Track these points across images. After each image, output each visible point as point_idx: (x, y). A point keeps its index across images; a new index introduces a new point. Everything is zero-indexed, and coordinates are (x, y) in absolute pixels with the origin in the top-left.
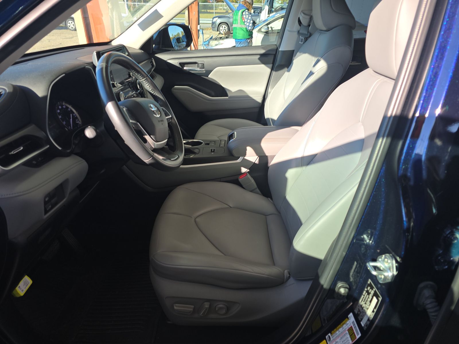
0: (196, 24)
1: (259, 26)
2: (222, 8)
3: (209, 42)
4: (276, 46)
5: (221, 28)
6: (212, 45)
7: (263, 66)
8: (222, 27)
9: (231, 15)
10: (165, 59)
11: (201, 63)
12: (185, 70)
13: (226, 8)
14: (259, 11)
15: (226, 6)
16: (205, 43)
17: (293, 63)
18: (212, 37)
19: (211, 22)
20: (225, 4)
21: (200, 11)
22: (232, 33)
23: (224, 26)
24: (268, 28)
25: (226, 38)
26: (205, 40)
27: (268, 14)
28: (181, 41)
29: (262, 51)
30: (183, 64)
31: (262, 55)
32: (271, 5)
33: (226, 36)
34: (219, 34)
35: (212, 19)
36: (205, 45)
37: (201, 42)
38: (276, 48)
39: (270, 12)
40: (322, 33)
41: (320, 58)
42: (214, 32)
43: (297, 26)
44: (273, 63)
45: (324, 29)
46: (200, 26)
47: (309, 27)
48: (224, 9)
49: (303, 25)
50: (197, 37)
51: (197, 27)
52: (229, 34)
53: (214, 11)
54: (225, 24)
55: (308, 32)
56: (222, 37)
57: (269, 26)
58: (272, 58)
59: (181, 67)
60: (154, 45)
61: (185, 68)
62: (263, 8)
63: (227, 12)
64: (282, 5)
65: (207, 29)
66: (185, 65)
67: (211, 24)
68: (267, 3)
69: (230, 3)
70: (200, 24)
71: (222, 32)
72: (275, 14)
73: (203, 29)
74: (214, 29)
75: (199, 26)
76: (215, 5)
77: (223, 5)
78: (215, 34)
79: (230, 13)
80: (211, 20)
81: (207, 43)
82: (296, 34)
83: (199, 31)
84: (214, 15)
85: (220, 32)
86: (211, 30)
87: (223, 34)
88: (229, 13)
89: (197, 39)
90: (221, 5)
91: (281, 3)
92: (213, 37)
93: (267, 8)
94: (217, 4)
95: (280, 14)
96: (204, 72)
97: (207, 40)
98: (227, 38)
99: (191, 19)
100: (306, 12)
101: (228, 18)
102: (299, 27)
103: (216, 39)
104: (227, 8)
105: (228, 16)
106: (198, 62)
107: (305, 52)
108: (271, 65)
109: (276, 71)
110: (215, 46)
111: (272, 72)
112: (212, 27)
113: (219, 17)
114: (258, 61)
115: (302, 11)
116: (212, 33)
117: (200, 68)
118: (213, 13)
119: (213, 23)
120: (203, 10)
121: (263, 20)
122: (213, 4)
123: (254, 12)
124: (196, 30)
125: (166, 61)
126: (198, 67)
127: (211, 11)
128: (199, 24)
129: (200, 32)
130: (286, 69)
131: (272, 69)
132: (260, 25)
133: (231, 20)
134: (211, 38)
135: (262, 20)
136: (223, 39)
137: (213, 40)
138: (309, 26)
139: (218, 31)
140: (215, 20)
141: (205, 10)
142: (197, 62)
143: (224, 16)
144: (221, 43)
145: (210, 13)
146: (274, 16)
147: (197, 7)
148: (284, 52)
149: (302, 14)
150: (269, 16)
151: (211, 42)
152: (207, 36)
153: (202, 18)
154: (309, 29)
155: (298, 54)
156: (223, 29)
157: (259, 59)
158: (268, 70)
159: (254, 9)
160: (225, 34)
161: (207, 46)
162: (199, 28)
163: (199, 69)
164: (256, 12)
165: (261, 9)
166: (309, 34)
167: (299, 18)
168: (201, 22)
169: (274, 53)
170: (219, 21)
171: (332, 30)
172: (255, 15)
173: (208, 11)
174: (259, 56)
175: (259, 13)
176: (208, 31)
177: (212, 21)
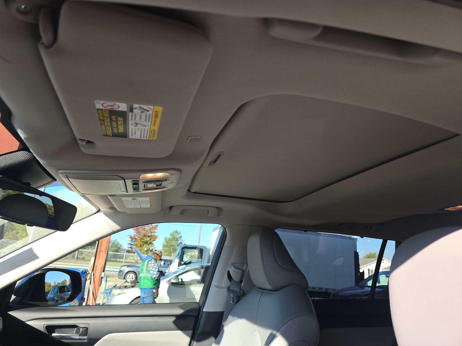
0: (101, 271)
1: (169, 277)
2: (132, 258)
3: (111, 291)
4: (198, 305)
5: (128, 276)
6: (114, 293)
7: (179, 332)
8: (130, 275)
9: (140, 265)
10: (23, 320)
11: (84, 327)
12: (54, 338)
13: (136, 258)
14: (168, 264)
15: (137, 257)
16: (107, 291)
17: (223, 331)
18: (116, 285)
19: (118, 270)
20: (136, 254)
21: (108, 259)
22: (138, 282)
23: (131, 275)
24: (178, 279)
25: (131, 287)
26: (108, 288)
27: (178, 266)
28: (66, 290)
29: (180, 311)
30: (51, 329)
31: (179, 317)
32: (181, 259)
33: (133, 285)
34: (125, 282)
35: (120, 268)
36: (106, 293)
37: (102, 289)
38: (199, 307)
39: (180, 264)
40: (264, 292)
41: (275, 332)
42: (120, 280)
43: (225, 282)
44: (194, 329)
45: (269, 287)
46: (105, 274)
47: (241, 283)
48: (134, 259)
49: (234, 280)
50: (99, 284)
51: (101, 274)
52: (135, 283)
53: (124, 260)
54: (134, 273)
55: (241, 289)
56: (126, 286)
57: (179, 277)
58: (192, 321)
59: (47, 333)
60: (13, 297)
61: (54, 335)
62: (173, 261)
63: (137, 262)
64: (190, 259)
65: (113, 276)
66: (56, 330)
67: (118, 273)
68: (177, 256)
69: (141, 253)
70: (106, 272)
71: (128, 280)
72: (186, 267)
73: (107, 277)
74: (120, 277)
75: (103, 273)
76: (126, 255)
77: (134, 255)
78: (120, 282)
79: (140, 263)
80: (118, 269)
81: (109, 291)
82: (225, 291)
83: (102, 278)
84: (123, 264)
85: (126, 280)
86: (117, 278)
87: (129, 282)
88: (138, 263)
89: (98, 286)
90: (132, 256)
91: (190, 258)
92: (118, 286)
93: (177, 261)
94: (129, 254)
95: (191, 267)
96: (86, 341)
97: (110, 288)
98: (133, 287)
99: (97, 266)
100: (237, 265)
101: (137, 267)
102: (230, 282)
103: (120, 288)
104: (138, 259)
105: (138, 265)
106: (79, 326)
107: (241, 317)
108: (191, 332)
109: (198, 340)
110: (118, 295)
111: (192, 342)
112: (119, 275)
113: (128, 266)
114: (173, 326)
115: (232, 264)
116: (118, 281)
117: (80, 335)
118: (122, 262)
119: (120, 271)
120: (112, 259)
121: (173, 272)
122: (123, 254)
123: (164, 264)
124: (100, 278)
125: (24, 322)
126: (77, 332)
127: (121, 260)
128: (104, 271)
129: (104, 280)
130: (212, 339)
131: (192, 338)
132: (169, 275)
133: (140, 269)
134: (115, 287)
135: (171, 272)
136: (128, 288)
137: (117, 288)
138: (241, 281)
139: (124, 279)
140: (123, 268)
141: (115, 259)
142: (77, 325)
143: (132, 265)
144: (125, 292)
145: (119, 262)
146: (184, 268)
147: (106, 255)
148: (209, 314)
149: (233, 267)
150: (179, 268)
151: (113, 291)
152: (110, 284)
153: (108, 266)
154: (241, 285)
155: (230, 317)
156: (131, 277)
157: (174, 322)
158: (187, 339)
159: (164, 261)
160: (131, 283)
161: (108, 294)
162: (103, 275)
163: (77, 337)
164: (166, 263)
165: (171, 261)
166: (242, 292)
167: (229, 272)
168: (106, 269)
169: (196, 314)
170: (127, 269)
171: (280, 290)
172: (165, 266)
173: (118, 260)
174: (173, 319)
175: (168, 265)
176: (114, 279)
177: (120, 269)
